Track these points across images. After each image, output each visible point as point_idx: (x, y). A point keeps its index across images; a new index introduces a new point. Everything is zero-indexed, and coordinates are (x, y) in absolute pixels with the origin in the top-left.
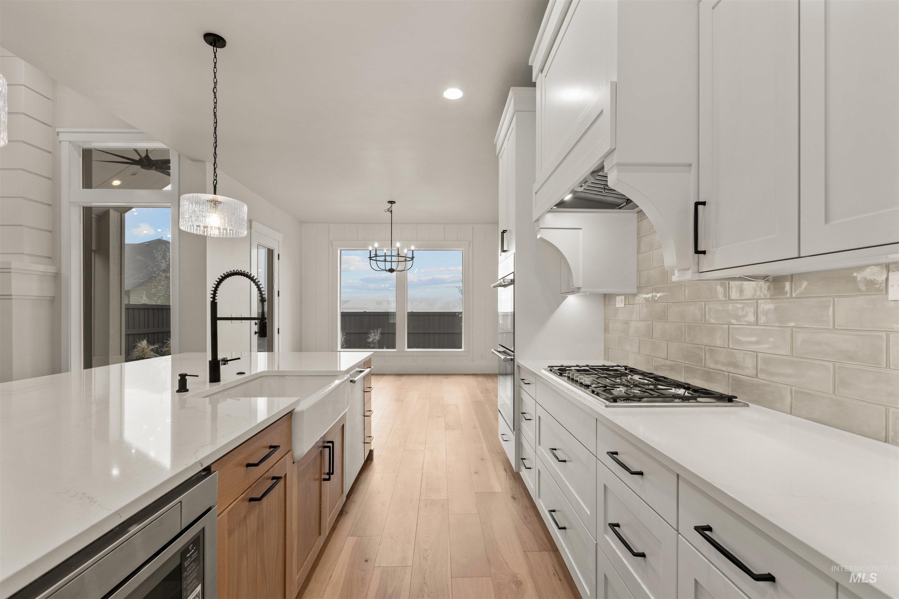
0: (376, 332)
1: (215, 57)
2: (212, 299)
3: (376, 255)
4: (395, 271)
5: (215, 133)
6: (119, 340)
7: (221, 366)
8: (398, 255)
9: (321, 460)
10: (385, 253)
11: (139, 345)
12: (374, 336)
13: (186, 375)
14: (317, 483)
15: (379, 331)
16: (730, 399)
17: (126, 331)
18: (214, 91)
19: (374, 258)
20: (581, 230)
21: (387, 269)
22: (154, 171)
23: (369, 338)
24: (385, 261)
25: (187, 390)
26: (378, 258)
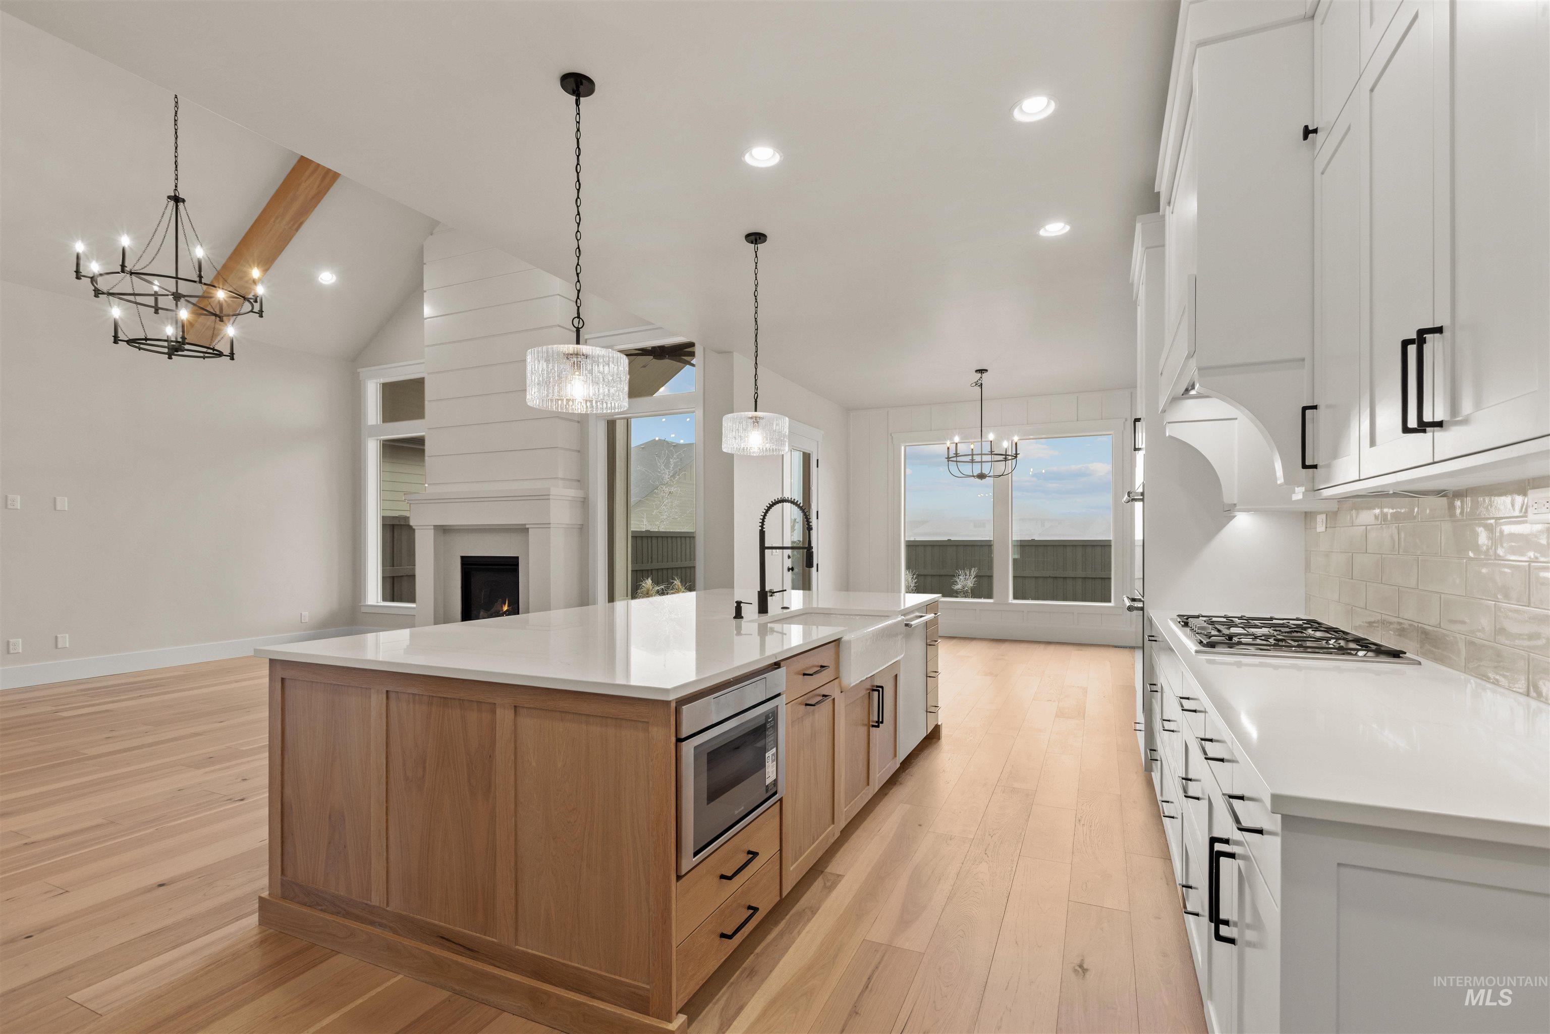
0: (968, 573)
1: (756, 256)
2: (760, 528)
3: (957, 455)
4: (989, 476)
5: (756, 341)
6: (626, 577)
7: (769, 598)
8: (992, 453)
9: (869, 703)
10: (972, 449)
11: (643, 584)
12: (966, 580)
13: (741, 602)
14: (866, 728)
15: (974, 572)
16: (1396, 654)
17: (632, 567)
18: (755, 295)
19: (954, 459)
20: (1236, 421)
21: (975, 474)
22: (667, 360)
23: (955, 583)
24: (972, 461)
25: (742, 618)
26: (959, 459)
